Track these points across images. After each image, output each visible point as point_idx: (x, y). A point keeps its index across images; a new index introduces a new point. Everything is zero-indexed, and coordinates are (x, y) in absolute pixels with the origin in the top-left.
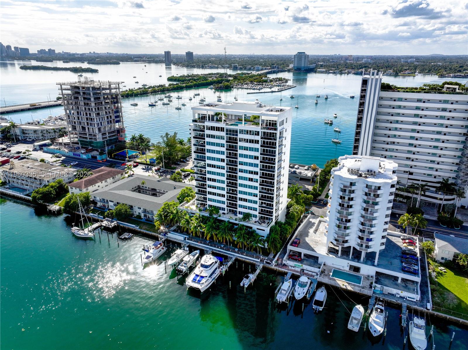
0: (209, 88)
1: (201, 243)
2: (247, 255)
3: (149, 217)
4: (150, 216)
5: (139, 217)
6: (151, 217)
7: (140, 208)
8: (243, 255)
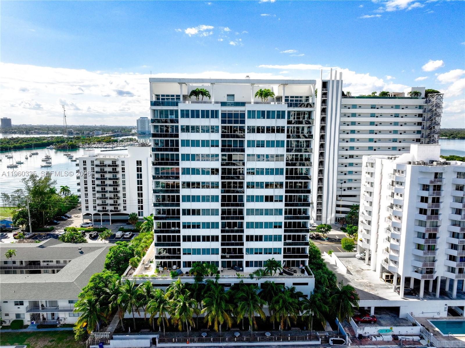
0: (48, 148)
1: (193, 341)
2: (293, 339)
3: (44, 319)
4: (46, 314)
5: (18, 323)
6: (50, 317)
7: (21, 303)
8: (288, 341)
